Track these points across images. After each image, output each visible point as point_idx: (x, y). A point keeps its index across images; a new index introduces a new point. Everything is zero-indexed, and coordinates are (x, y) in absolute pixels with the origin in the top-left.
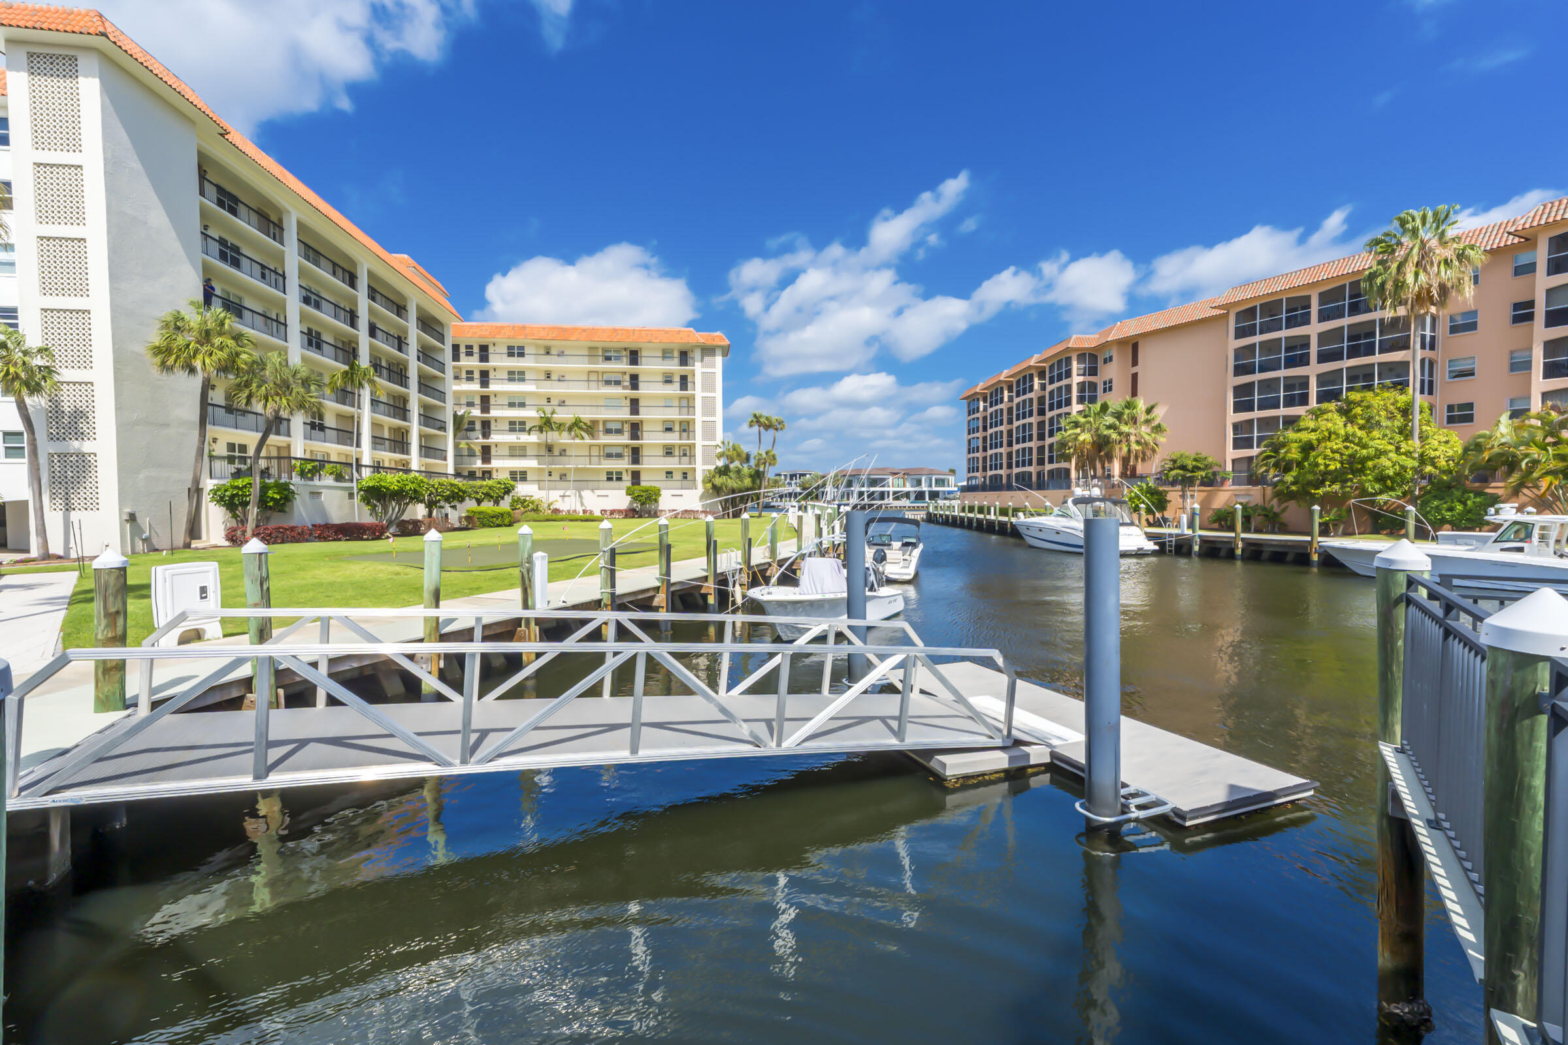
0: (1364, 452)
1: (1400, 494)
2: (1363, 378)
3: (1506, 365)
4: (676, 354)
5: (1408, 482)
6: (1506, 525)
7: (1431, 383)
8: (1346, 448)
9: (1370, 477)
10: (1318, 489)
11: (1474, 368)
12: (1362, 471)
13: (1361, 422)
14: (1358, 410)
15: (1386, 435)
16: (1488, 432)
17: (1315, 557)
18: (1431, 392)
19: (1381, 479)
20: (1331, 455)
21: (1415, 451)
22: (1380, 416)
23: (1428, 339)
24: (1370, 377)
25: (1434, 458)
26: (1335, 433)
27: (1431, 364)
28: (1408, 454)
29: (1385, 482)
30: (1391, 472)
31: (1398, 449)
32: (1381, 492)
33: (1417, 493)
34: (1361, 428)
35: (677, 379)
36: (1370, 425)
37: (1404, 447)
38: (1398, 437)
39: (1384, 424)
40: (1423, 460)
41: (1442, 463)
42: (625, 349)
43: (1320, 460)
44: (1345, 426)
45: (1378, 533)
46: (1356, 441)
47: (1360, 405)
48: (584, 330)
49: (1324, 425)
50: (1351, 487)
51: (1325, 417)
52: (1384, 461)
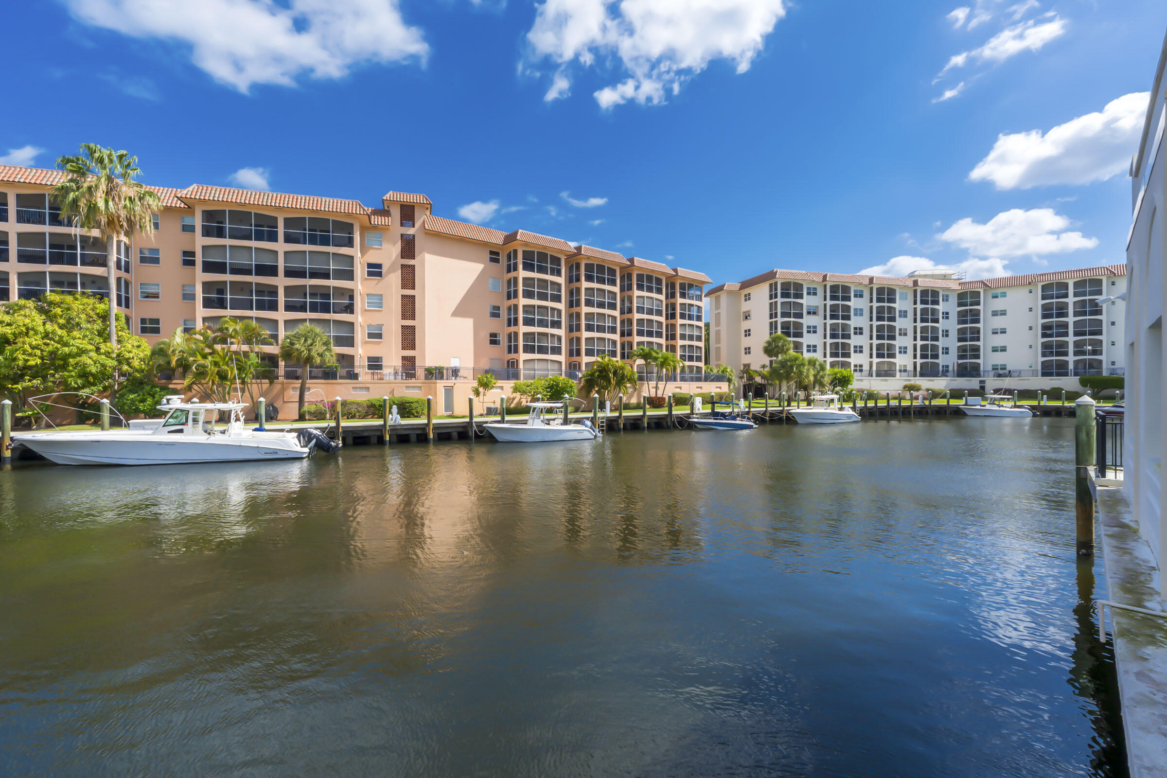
0: (66, 349)
1: (101, 388)
2: (65, 283)
3: (180, 296)
5: (108, 378)
6: (172, 411)
7: (127, 299)
8: (47, 344)
9: (73, 374)
10: (17, 383)
11: (159, 293)
12: (64, 367)
13: (62, 321)
14: (58, 311)
15: (86, 336)
16: (168, 341)
17: (8, 454)
18: (127, 306)
19: (84, 375)
20: (30, 351)
21: (113, 352)
22: (80, 318)
23: (123, 263)
24: (74, 285)
25: (129, 358)
26: (33, 329)
27: (127, 284)
28: (108, 354)
29: (87, 377)
30: (93, 369)
31: (98, 349)
32: (83, 387)
33: (116, 387)
34: (61, 327)
36: (70, 325)
37: (103, 348)
38: (98, 339)
39: (84, 325)
40: (120, 359)
41: (136, 363)
43: (21, 357)
44: (44, 324)
45: (83, 423)
46: (57, 339)
47: (59, 306)
49: (20, 319)
50: (54, 382)
51: (22, 313)
52: (84, 359)
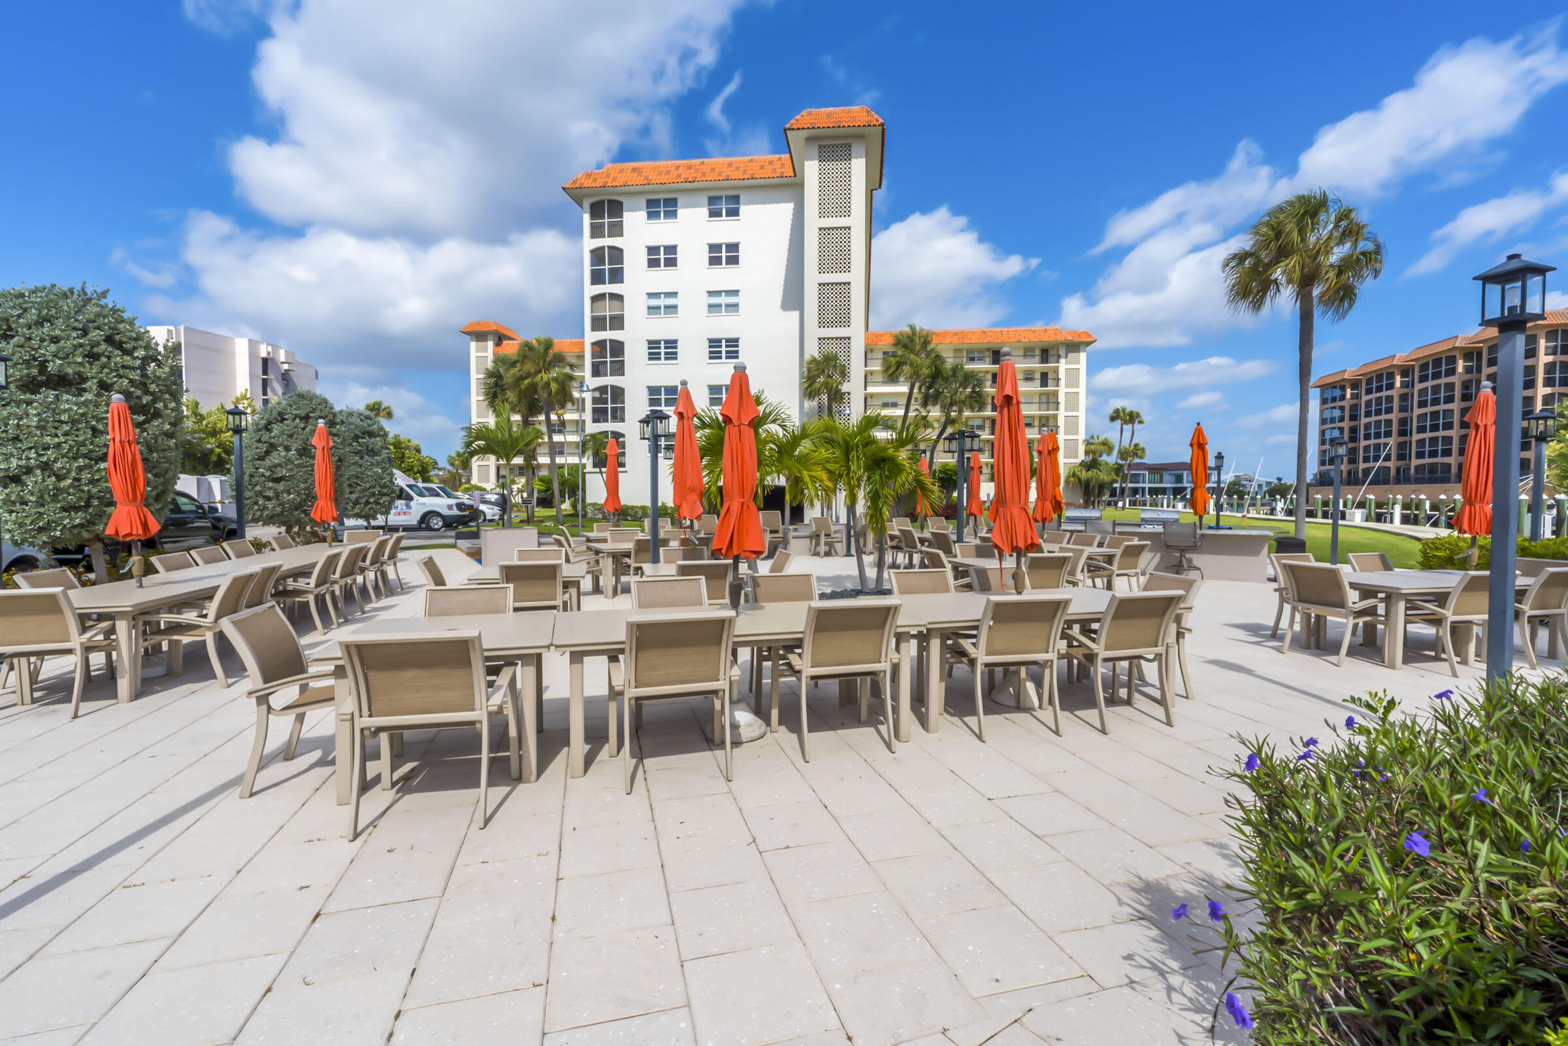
4: (1038, 352)
35: (1038, 376)
42: (988, 350)
48: (956, 334)
